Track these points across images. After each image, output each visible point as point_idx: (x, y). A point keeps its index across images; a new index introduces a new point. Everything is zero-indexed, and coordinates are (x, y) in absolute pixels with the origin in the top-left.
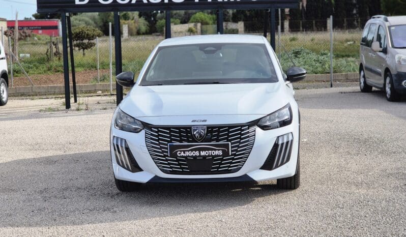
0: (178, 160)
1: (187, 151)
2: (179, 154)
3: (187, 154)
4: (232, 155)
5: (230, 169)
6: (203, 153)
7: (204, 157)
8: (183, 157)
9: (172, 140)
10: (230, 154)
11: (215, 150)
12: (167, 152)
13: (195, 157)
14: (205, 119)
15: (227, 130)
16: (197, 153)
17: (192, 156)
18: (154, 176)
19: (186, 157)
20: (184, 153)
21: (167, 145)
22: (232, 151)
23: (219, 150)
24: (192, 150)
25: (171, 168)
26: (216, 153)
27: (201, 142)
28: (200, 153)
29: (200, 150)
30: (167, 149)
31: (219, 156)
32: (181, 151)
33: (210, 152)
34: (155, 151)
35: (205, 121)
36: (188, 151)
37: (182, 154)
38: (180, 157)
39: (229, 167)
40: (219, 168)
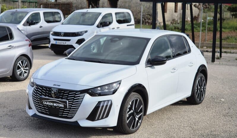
0: (44, 106)
2: (44, 103)
3: (48, 103)
4: (69, 108)
5: (68, 116)
6: (55, 105)
7: (55, 107)
8: (45, 105)
9: (42, 94)
10: (68, 108)
11: (60, 104)
12: (39, 101)
13: (51, 106)
15: (68, 93)
16: (52, 104)
17: (50, 105)
18: (34, 113)
19: (47, 105)
20: (46, 103)
21: (39, 97)
22: (69, 106)
23: (62, 104)
24: (50, 102)
25: (41, 110)
26: (61, 105)
27: (55, 98)
28: (53, 104)
29: (53, 102)
30: (39, 99)
31: (62, 107)
32: (45, 101)
33: (58, 104)
34: (35, 99)
36: (48, 102)
37: (45, 103)
38: (45, 104)
39: (68, 115)
40: (62, 114)
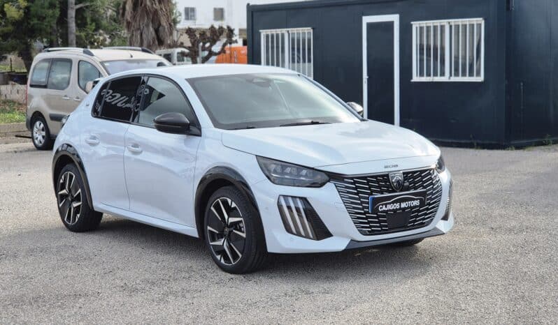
0: (378, 217)
1: (388, 203)
2: (381, 208)
3: (389, 207)
4: (427, 204)
5: (424, 221)
6: (403, 205)
7: (404, 209)
8: (384, 211)
9: (372, 191)
11: (414, 200)
12: (368, 208)
13: (396, 210)
14: (395, 164)
15: (420, 175)
16: (397, 206)
17: (394, 210)
18: (351, 240)
19: (387, 211)
20: (386, 207)
21: (368, 198)
22: (428, 200)
23: (417, 199)
24: (393, 203)
25: (370, 227)
26: (415, 203)
27: (400, 192)
28: (400, 205)
29: (400, 201)
30: (368, 203)
31: (415, 207)
32: (382, 205)
33: (410, 202)
34: (354, 208)
35: (397, 166)
36: (390, 203)
37: (384, 208)
38: (382, 212)
39: (424, 219)
40: (416, 221)
